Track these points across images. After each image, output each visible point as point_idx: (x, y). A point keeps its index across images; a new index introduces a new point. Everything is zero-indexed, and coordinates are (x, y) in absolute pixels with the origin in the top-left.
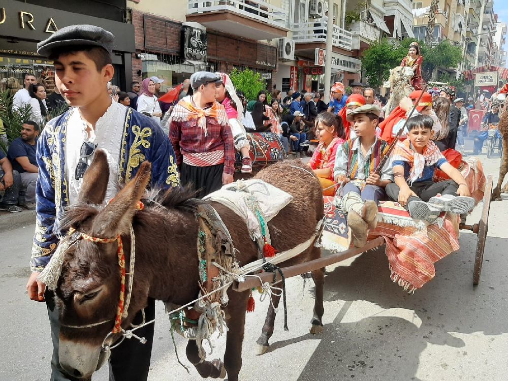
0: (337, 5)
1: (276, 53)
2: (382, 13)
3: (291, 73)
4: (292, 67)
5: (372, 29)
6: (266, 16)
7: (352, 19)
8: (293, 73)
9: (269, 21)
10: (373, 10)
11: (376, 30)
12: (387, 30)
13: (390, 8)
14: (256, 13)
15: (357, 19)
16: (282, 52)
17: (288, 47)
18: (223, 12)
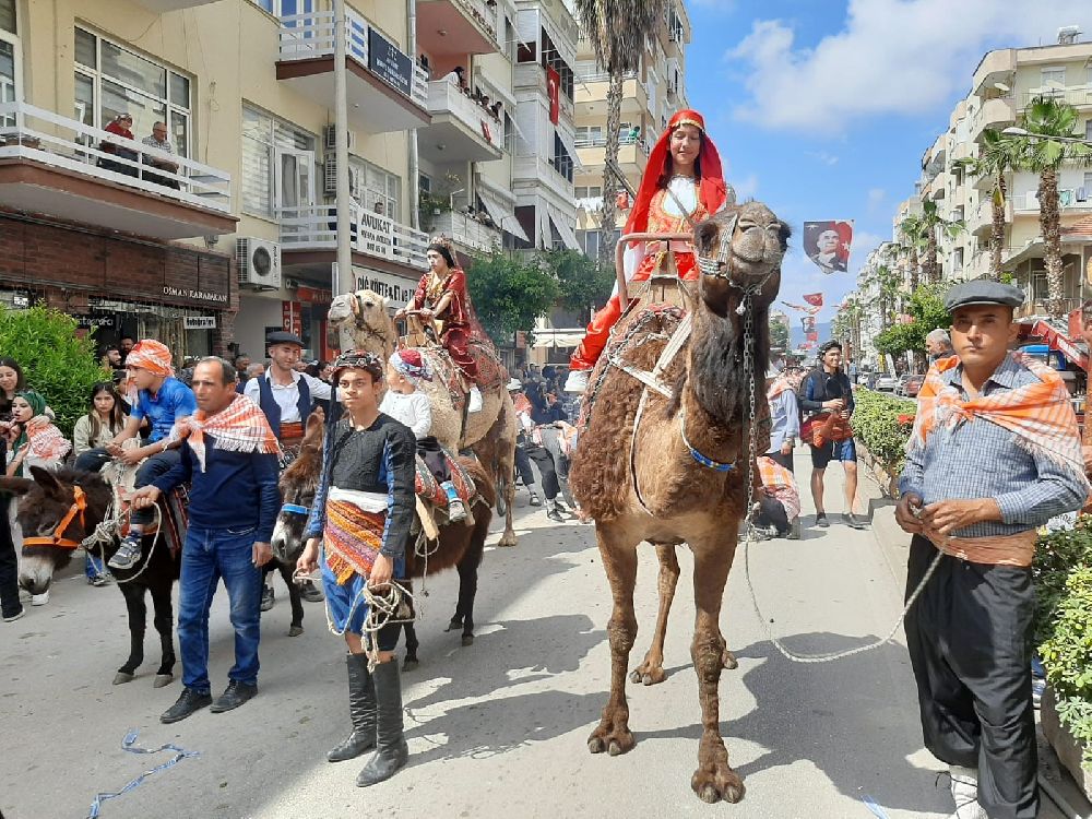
0: (399, 178)
1: (226, 269)
2: (510, 202)
3: (285, 317)
4: (285, 303)
5: (483, 229)
6: (174, 185)
7: (434, 206)
8: (289, 317)
9: (182, 195)
10: (487, 193)
11: (493, 232)
12: (521, 234)
13: (524, 191)
14: (134, 172)
15: (445, 208)
16: (245, 270)
17: (261, 257)
18: (11, 162)
